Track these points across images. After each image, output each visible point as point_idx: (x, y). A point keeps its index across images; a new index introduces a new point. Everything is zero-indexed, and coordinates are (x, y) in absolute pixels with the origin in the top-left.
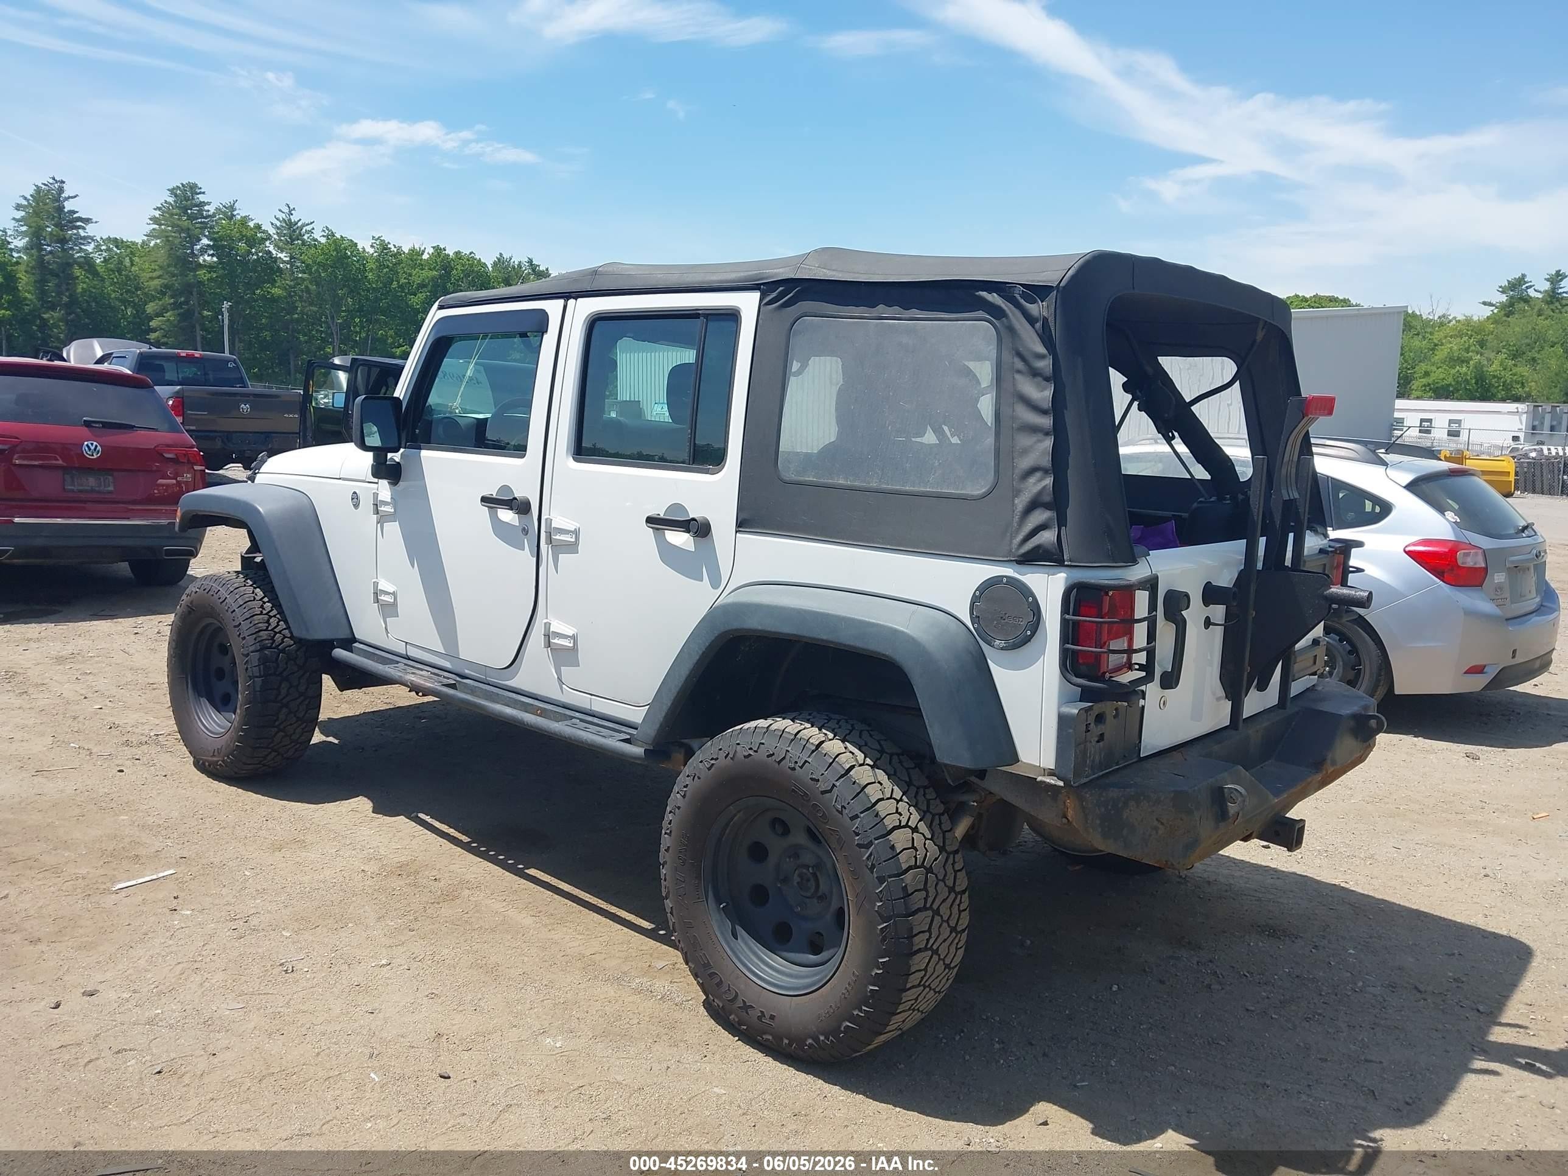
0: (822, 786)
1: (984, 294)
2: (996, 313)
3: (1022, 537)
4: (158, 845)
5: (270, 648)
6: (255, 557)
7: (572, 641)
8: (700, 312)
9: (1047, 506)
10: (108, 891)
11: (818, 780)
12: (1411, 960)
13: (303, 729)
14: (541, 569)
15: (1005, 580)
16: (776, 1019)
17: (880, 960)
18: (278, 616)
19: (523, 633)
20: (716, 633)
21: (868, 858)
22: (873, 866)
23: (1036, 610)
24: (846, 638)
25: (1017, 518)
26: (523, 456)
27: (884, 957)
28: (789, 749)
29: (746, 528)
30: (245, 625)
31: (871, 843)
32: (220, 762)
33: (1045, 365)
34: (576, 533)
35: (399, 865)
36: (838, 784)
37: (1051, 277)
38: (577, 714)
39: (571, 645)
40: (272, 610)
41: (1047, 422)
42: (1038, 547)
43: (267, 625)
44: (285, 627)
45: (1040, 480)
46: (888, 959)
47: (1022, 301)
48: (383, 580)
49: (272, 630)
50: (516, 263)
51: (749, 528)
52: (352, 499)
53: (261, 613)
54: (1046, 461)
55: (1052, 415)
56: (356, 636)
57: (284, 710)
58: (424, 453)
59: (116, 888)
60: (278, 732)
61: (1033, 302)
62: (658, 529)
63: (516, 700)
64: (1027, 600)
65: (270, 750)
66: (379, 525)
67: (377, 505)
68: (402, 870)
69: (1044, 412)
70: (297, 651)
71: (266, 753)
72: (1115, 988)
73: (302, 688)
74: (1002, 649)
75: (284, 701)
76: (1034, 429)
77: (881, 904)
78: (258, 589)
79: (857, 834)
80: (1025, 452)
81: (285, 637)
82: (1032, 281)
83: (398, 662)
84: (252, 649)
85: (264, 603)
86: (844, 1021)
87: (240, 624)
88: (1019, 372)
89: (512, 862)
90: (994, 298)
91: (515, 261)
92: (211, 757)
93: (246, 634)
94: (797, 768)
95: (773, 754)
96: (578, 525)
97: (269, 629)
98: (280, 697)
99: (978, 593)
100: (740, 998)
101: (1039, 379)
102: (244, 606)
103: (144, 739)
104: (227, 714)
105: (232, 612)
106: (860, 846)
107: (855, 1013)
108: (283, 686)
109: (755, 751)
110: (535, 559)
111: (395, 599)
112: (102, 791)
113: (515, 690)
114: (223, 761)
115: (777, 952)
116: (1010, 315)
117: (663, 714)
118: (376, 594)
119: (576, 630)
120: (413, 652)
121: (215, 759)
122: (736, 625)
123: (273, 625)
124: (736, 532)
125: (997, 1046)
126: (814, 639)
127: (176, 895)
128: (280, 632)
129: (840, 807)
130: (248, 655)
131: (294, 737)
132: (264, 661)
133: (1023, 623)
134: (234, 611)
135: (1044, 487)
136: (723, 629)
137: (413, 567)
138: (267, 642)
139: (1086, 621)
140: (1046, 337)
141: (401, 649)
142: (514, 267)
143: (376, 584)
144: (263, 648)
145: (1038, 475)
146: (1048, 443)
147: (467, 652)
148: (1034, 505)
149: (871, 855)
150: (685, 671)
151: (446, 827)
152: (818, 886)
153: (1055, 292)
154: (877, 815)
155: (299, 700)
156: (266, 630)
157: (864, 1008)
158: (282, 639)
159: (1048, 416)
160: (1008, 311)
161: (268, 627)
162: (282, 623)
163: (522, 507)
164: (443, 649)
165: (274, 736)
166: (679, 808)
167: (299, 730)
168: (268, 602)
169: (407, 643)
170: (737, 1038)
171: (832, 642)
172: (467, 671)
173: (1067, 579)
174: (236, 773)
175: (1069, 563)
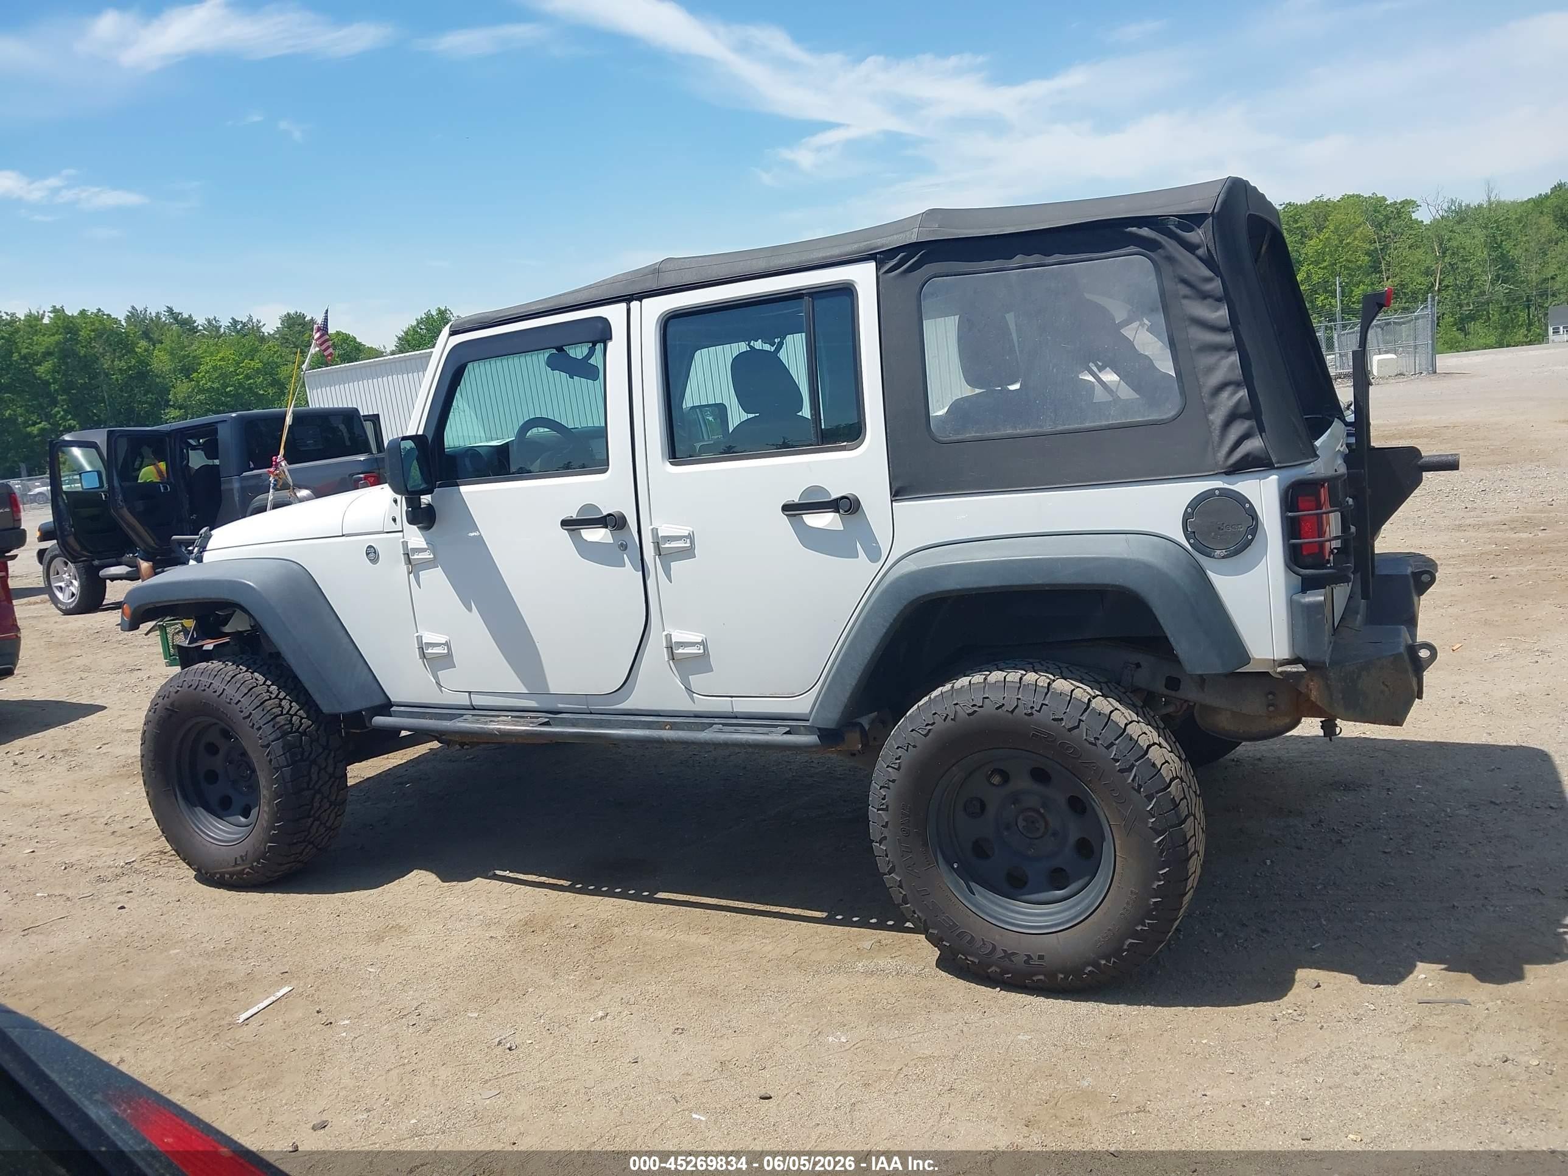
0: (1067, 723)
1: (1134, 229)
2: (1149, 246)
3: (1227, 449)
4: (242, 969)
5: (291, 732)
6: (203, 646)
7: (702, 647)
8: (804, 292)
9: (1246, 416)
10: (231, 1025)
11: (1062, 719)
12: (1466, 782)
13: (336, 813)
14: (648, 582)
15: (1217, 492)
16: (1045, 958)
17: (1161, 872)
18: (288, 697)
19: (635, 651)
20: (905, 603)
21: (1133, 780)
22: (1140, 786)
23: (1253, 515)
24: (1065, 578)
25: (1217, 433)
26: (605, 471)
27: (1164, 868)
28: (1020, 696)
29: (904, 496)
30: (257, 715)
31: (1133, 766)
32: (248, 870)
33: (1216, 286)
34: (691, 537)
35: (522, 923)
36: (1084, 718)
37: (1205, 204)
38: (717, 720)
39: (701, 651)
40: (280, 692)
41: (1229, 338)
42: (1247, 456)
43: (281, 709)
44: (298, 708)
45: (1234, 393)
46: (1167, 869)
47: (1179, 231)
48: (427, 633)
49: (288, 713)
50: (154, 314)
51: (908, 495)
52: (367, 554)
53: (270, 698)
54: (1238, 374)
55: (1232, 332)
56: (392, 700)
57: (318, 796)
58: (463, 489)
59: (241, 1020)
60: (314, 821)
61: (1191, 230)
62: (795, 515)
63: (635, 722)
64: (1244, 507)
65: (306, 843)
66: (412, 576)
67: (408, 554)
68: (529, 926)
69: (1223, 330)
70: (317, 731)
71: (303, 847)
72: (1268, 862)
73: (330, 769)
74: (1223, 557)
75: (317, 787)
76: (1216, 348)
77: (1154, 819)
78: (255, 674)
79: (1118, 761)
80: (1210, 370)
81: (302, 718)
82: (1185, 211)
83: (462, 715)
84: (271, 738)
85: (269, 686)
86: (1127, 939)
87: (251, 713)
88: (1185, 297)
89: (633, 891)
90: (1145, 232)
91: (152, 312)
92: (234, 866)
93: (262, 722)
94: (1035, 712)
95: (1003, 705)
96: (691, 529)
97: (284, 712)
98: (312, 784)
99: (1189, 510)
100: (999, 949)
101: (1210, 301)
102: (250, 694)
103: (119, 871)
104: (231, 819)
105: (237, 704)
106: (1121, 771)
107: (1139, 928)
108: (313, 770)
109: (979, 707)
110: (641, 573)
111: (449, 649)
112: (122, 932)
113: (630, 712)
114: (252, 868)
115: (1019, 898)
116: (1166, 245)
117: (848, 695)
118: (421, 649)
119: (704, 636)
120: (478, 701)
121: (239, 868)
122: (928, 590)
123: (287, 707)
124: (892, 501)
125: (1219, 935)
126: (1027, 586)
127: (318, 1009)
128: (295, 714)
129: (1093, 739)
130: (268, 745)
131: (328, 824)
132: (288, 748)
133: (1243, 529)
134: (239, 701)
135: (1240, 400)
136: (912, 597)
137: (470, 610)
138: (286, 727)
139: (1305, 515)
140: (1208, 262)
141: (463, 699)
142: (151, 319)
143: (420, 638)
144: (285, 734)
145: (1230, 389)
146: (1234, 358)
147: (556, 686)
148: (1233, 417)
149: (1135, 776)
150: (869, 647)
151: (534, 877)
152: (1046, 823)
153: (1211, 218)
154: (1131, 739)
155: (330, 783)
156: (282, 714)
157: (1147, 921)
158: (300, 721)
159: (1228, 333)
160: (1164, 243)
161: (282, 711)
162: (294, 704)
163: (614, 522)
164: (523, 687)
165: (311, 827)
166: (894, 781)
167: (333, 816)
168: (271, 685)
169: (470, 693)
170: (998, 989)
171: (1047, 585)
172: (560, 706)
173: (1279, 480)
174: (268, 878)
175: (1279, 465)
